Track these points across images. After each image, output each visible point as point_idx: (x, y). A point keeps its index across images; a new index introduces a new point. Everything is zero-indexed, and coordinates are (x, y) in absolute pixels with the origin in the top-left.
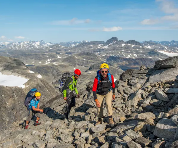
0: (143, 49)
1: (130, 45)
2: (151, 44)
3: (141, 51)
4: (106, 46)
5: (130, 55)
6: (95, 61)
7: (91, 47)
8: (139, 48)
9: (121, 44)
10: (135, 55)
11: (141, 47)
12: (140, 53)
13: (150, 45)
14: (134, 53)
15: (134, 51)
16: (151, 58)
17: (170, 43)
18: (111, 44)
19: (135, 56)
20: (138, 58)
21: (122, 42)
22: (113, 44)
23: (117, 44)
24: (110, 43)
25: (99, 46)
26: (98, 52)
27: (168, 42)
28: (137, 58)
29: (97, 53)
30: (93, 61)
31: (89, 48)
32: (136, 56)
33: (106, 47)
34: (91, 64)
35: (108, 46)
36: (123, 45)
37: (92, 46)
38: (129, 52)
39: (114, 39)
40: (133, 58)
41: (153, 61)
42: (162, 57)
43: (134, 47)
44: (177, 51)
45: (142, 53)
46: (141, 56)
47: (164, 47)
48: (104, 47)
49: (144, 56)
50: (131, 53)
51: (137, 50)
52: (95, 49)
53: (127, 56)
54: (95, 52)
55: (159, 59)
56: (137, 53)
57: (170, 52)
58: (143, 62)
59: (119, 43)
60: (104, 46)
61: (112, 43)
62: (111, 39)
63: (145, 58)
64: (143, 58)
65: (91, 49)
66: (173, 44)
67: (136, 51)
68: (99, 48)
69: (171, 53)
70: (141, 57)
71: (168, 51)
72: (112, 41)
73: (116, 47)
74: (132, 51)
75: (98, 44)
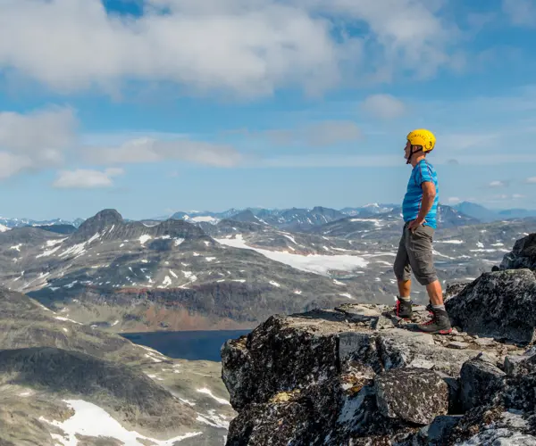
0: (215, 249)
1: (168, 237)
2: (244, 230)
3: (209, 259)
4: (76, 246)
5: (170, 276)
6: (21, 321)
7: (15, 253)
8: (202, 249)
9: (135, 237)
10: (187, 274)
11: (207, 243)
12: (204, 266)
13: (243, 232)
14: (187, 269)
15: (184, 260)
16: (243, 281)
17: (309, 215)
18: (96, 236)
19: (188, 280)
20: (198, 284)
21: (138, 227)
22: (105, 238)
23: (118, 235)
24: (92, 235)
25: (50, 249)
26: (44, 271)
27: (305, 210)
28: (194, 287)
29: (42, 275)
30: (12, 322)
31: (6, 258)
32: (194, 278)
33: (79, 249)
34: (5, 334)
35: (86, 247)
36: (144, 239)
37: (17, 247)
38: (167, 263)
39: (108, 216)
40: (182, 287)
41: (250, 293)
42: (278, 276)
43: (182, 244)
44: (327, 249)
45: (213, 266)
46: (208, 277)
47: (287, 235)
48: (69, 250)
49: (220, 277)
50: (176, 266)
51: (196, 254)
52: (30, 260)
53: (159, 282)
54: (30, 271)
55: (271, 282)
56: (196, 266)
57: (305, 252)
58: (217, 300)
59: (127, 231)
60: (68, 244)
61: (100, 232)
62: (96, 217)
63: (224, 284)
64: (218, 286)
65: (15, 259)
66: (319, 218)
67: (193, 260)
68: (47, 253)
69: (310, 255)
70: (210, 282)
71: (300, 249)
72: (98, 227)
73: (118, 249)
74: (178, 260)
75: (43, 240)
